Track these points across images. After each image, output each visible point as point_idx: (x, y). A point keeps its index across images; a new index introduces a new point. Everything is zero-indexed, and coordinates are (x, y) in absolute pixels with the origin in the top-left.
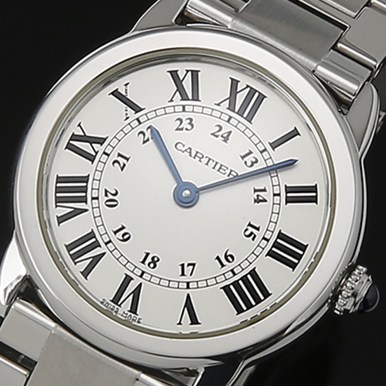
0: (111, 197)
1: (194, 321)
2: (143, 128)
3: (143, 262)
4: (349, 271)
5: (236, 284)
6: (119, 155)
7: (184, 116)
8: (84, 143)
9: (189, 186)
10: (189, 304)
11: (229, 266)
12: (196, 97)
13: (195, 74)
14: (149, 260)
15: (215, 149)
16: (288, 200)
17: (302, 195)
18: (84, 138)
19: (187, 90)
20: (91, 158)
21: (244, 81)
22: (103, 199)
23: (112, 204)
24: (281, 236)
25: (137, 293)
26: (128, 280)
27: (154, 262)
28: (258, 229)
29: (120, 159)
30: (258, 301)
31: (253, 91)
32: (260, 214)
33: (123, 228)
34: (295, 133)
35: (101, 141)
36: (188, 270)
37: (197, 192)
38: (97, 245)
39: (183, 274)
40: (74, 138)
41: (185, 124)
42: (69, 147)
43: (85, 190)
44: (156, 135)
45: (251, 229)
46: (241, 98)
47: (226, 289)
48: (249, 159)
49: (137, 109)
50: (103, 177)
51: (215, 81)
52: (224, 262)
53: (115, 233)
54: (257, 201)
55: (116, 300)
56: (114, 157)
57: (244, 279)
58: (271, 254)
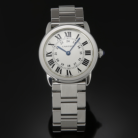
1: (81, 71)
2: (56, 47)
4: (99, 51)
5: (83, 62)
7: (61, 42)
8: (49, 55)
9: (68, 52)
10: (78, 69)
11: (81, 60)
12: (61, 38)
13: (59, 35)
14: (69, 66)
15: (68, 44)
16: (84, 45)
17: (85, 43)
19: (59, 38)
20: (51, 56)
21: (67, 31)
22: (56, 61)
23: (58, 61)
24: (86, 51)
25: (70, 72)
26: (67, 71)
27: (70, 66)
28: (82, 52)
29: (55, 54)
30: (88, 63)
31: (69, 32)
32: (81, 50)
33: (62, 63)
34: (79, 35)
35: (51, 53)
36: (75, 64)
37: (69, 52)
38: (60, 68)
39: (75, 65)
40: (47, 54)
41: (62, 43)
42: (47, 56)
43: (53, 61)
44: (59, 47)
45: (81, 53)
46: (68, 34)
47: (82, 64)
48: (74, 43)
49: (53, 45)
50: (55, 58)
51: (62, 34)
52: (80, 60)
53: (61, 65)
54: (79, 48)
55: (67, 75)
56: (54, 54)
57: (84, 61)
58: (86, 55)
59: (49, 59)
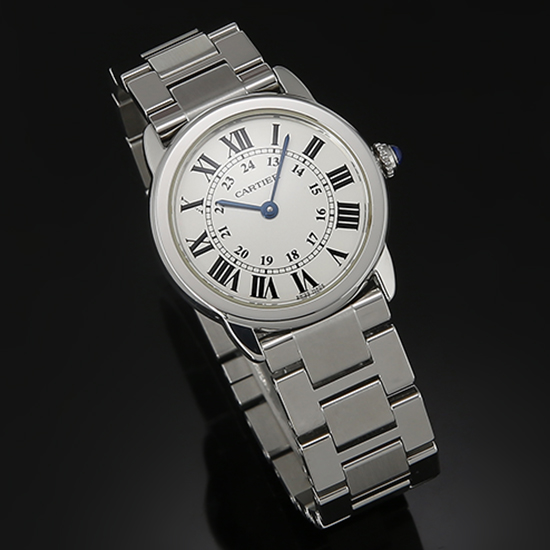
0: (241, 252)
1: (344, 256)
2: (214, 207)
3: (291, 260)
4: (376, 153)
5: (339, 219)
6: (220, 231)
7: (223, 180)
8: (200, 246)
9: (267, 204)
10: (333, 252)
11: (327, 215)
12: (217, 167)
13: (203, 157)
14: (292, 256)
16: (312, 157)
17: (314, 147)
18: (197, 243)
19: (208, 167)
20: (211, 247)
21: (226, 133)
22: (238, 257)
23: (245, 254)
24: (329, 175)
25: (306, 276)
26: (295, 276)
27: (295, 254)
28: (317, 185)
29: (223, 232)
30: (358, 213)
31: (236, 133)
32: (310, 178)
33: (263, 258)
34: (276, 127)
35: (205, 235)
36: (313, 239)
38: (263, 279)
39: (313, 244)
40: (192, 249)
41: (229, 183)
42: (196, 255)
43: (226, 263)
44: (224, 204)
45: (314, 189)
46: (235, 142)
47: (338, 226)
48: (273, 162)
49: (201, 203)
50: (227, 248)
51: (216, 150)
52: (323, 216)
53: (263, 263)
54: (300, 174)
55: (302, 290)
56: (219, 235)
57: (340, 212)
58: (336, 188)
59: (208, 261)
